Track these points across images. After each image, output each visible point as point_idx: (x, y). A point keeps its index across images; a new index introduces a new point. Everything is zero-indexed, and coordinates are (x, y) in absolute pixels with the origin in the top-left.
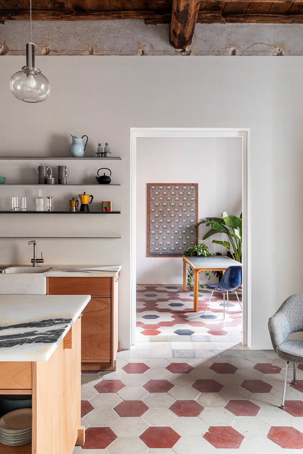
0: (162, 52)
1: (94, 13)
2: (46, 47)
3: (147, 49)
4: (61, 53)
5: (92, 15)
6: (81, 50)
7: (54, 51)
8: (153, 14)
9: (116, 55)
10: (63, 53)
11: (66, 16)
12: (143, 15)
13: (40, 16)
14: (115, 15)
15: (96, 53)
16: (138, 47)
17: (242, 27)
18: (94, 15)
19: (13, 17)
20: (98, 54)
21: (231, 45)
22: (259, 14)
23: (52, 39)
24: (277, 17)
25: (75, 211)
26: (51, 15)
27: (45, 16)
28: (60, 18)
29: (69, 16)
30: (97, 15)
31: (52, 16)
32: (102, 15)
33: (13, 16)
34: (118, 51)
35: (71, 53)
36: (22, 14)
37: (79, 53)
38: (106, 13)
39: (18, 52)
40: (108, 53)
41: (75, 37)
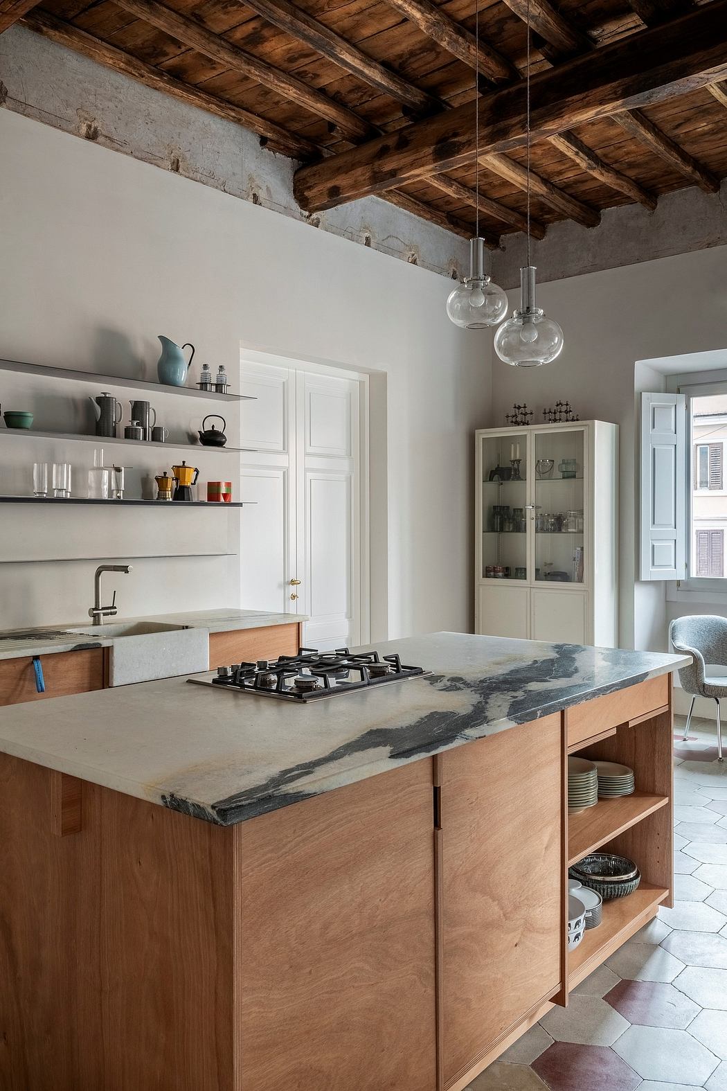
0: (283, 209)
1: (199, 94)
2: (91, 122)
3: (262, 195)
4: (121, 148)
5: (197, 95)
6: (157, 154)
7: (106, 137)
8: (288, 137)
9: (217, 188)
10: (125, 149)
11: (150, 77)
12: (274, 132)
13: (103, 54)
14: (233, 114)
15: (183, 173)
16: (249, 185)
17: (378, 203)
18: (200, 97)
19: (45, 29)
20: (187, 174)
21: (366, 228)
22: (402, 193)
23: (103, 109)
24: (419, 205)
25: (171, 500)
26: (123, 60)
27: (111, 58)
28: (137, 75)
29: (155, 80)
30: (205, 100)
31: (126, 64)
32: (213, 104)
33: (46, 26)
34: (220, 182)
35: (140, 156)
36: (67, 32)
37: (154, 159)
38: (218, 103)
39: (29, 110)
40: (204, 178)
41: (147, 123)
